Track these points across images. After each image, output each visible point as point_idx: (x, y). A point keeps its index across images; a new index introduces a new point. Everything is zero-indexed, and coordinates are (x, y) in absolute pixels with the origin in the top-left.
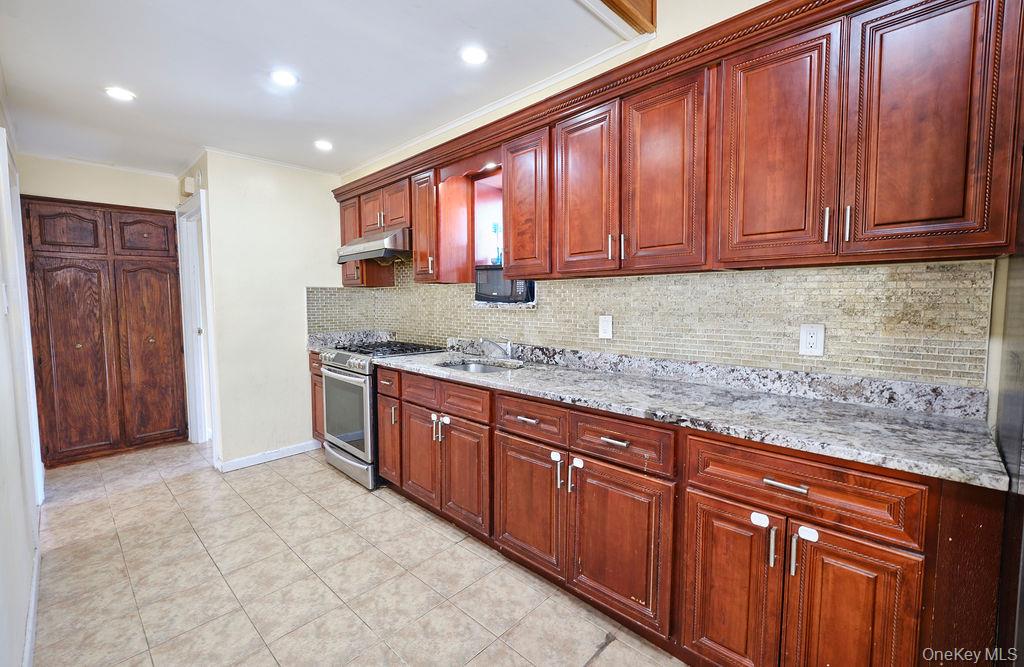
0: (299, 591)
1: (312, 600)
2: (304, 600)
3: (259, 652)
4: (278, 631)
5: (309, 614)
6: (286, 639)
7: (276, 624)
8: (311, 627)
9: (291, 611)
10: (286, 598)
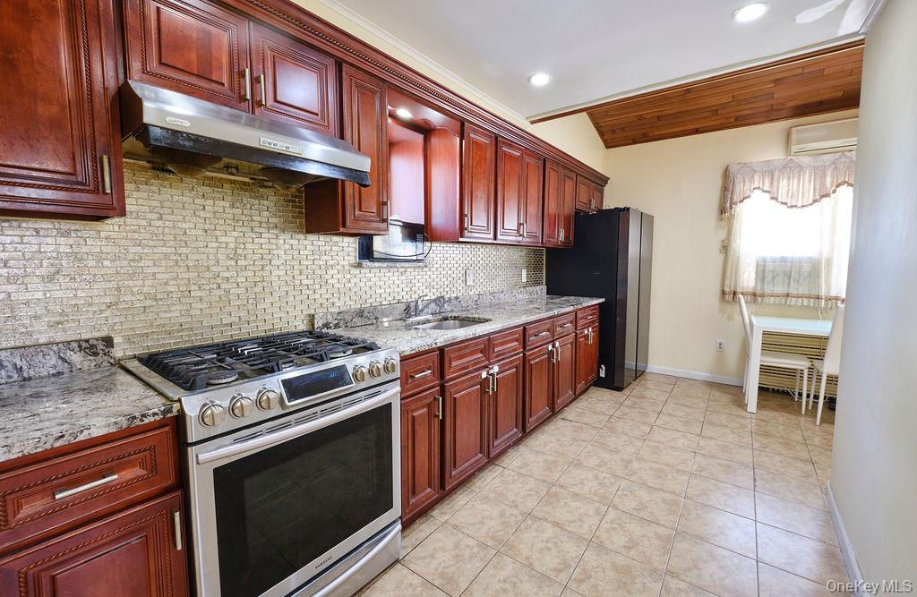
0: (619, 540)
1: (620, 525)
2: (624, 532)
3: (684, 532)
4: (661, 530)
5: (634, 521)
6: (662, 522)
7: (658, 536)
8: (642, 514)
9: (640, 534)
10: (632, 544)
